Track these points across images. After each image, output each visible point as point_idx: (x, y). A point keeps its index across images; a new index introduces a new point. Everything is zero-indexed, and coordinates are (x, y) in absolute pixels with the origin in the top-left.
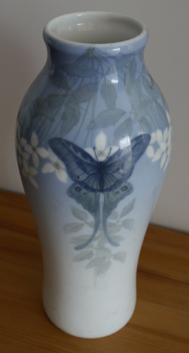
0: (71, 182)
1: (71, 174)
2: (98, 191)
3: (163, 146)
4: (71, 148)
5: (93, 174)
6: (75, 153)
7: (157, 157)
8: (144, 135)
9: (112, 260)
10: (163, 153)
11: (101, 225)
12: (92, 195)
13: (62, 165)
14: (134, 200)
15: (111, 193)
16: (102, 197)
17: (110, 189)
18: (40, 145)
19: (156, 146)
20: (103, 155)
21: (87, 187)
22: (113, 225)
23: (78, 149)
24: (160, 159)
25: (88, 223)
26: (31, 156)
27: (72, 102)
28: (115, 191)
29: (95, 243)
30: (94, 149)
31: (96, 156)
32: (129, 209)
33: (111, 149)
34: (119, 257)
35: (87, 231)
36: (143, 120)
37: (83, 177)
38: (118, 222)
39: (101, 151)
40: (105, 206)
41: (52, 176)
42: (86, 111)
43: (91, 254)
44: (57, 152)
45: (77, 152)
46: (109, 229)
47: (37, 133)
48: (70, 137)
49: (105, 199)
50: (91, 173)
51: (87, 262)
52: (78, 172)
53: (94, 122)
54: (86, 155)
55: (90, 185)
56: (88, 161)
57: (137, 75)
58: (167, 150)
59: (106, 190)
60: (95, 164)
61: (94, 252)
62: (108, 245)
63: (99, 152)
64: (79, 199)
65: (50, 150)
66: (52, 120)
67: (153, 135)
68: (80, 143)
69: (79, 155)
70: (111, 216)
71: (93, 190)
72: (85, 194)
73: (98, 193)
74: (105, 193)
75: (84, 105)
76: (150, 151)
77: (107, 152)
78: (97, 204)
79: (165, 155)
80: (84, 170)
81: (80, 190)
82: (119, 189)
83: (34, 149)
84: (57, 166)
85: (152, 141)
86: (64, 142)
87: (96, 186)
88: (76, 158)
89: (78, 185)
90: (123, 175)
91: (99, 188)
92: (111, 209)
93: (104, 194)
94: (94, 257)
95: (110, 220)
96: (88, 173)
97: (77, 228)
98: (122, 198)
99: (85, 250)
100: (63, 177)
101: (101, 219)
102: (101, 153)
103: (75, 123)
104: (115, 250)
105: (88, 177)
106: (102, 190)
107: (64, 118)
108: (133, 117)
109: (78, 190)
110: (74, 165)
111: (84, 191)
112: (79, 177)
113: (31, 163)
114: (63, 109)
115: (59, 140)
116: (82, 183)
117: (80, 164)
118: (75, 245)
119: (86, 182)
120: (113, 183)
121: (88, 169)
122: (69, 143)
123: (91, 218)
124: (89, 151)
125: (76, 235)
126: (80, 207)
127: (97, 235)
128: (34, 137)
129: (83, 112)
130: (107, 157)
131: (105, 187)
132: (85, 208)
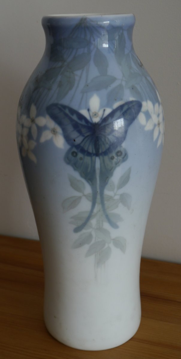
0: (68, 147)
1: (67, 138)
2: (94, 155)
3: (155, 119)
4: (67, 111)
5: (88, 136)
6: (71, 116)
7: (149, 127)
8: (135, 101)
9: (111, 245)
10: (155, 126)
11: (98, 197)
12: (87, 159)
13: (59, 130)
14: (130, 170)
15: (106, 158)
16: (98, 162)
17: (105, 153)
18: (39, 114)
19: (148, 116)
20: (97, 117)
21: (83, 151)
22: (111, 198)
23: (73, 112)
24: (153, 130)
25: (85, 196)
26: (30, 129)
27: (67, 71)
28: (110, 155)
29: (93, 222)
30: (89, 110)
31: (90, 117)
32: (125, 180)
33: (104, 110)
34: (120, 244)
35: (85, 205)
36: (133, 88)
37: (79, 140)
38: (115, 195)
39: (95, 112)
40: (101, 173)
41: (50, 143)
42: (80, 77)
43: (90, 236)
44: (54, 118)
45: (72, 114)
46: (107, 203)
47: (35, 105)
48: (65, 101)
49: (101, 164)
50: (86, 135)
51: (86, 247)
52: (74, 135)
53: (88, 86)
54: (81, 117)
55: (86, 149)
56: (83, 123)
57: (127, 51)
58: (159, 124)
59: (101, 154)
60: (90, 125)
61: (93, 234)
62: (106, 226)
63: (93, 113)
64: (76, 166)
65: (48, 117)
66: (49, 89)
67: (144, 104)
68: (75, 106)
69: (75, 117)
70: (108, 186)
71: (89, 154)
72: (81, 159)
73: (94, 157)
74: (101, 157)
75: (78, 73)
76: (141, 118)
77: (100, 113)
78: (94, 171)
79: (157, 128)
80: (80, 132)
81: (77, 154)
82: (114, 154)
83: (33, 121)
84: (54, 131)
85: (144, 109)
86: (60, 107)
87: (91, 149)
88: (72, 120)
89: (74, 150)
90: (117, 138)
91: (94, 152)
92: (108, 177)
93: (100, 159)
94: (93, 241)
95: (107, 192)
96: (83, 136)
97: (75, 202)
98: (117, 164)
99: (84, 231)
100: (60, 142)
101: (98, 190)
102: (96, 115)
103: (71, 88)
104: (114, 233)
105: (83, 140)
106: (97, 154)
107: (60, 85)
108: (124, 83)
109: (75, 154)
110: (70, 128)
111: (80, 155)
112: (74, 140)
113: (30, 136)
114: (59, 78)
115: (56, 105)
116: (78, 147)
117: (76, 126)
118: (74, 227)
119: (82, 145)
120: (107, 146)
121: (84, 130)
122: (65, 107)
123: (88, 189)
124: (84, 112)
125: (74, 212)
126: (76, 175)
127: (95, 210)
128: (33, 109)
129: (77, 78)
130: (101, 119)
131: (100, 151)
132: (81, 176)
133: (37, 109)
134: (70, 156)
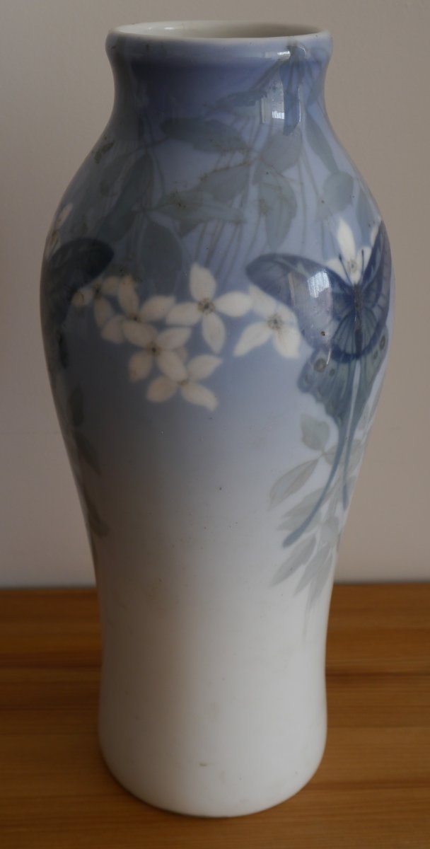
0: (308, 351)
2: (354, 357)
4: (301, 269)
5: (346, 318)
12: (343, 371)
13: (286, 314)
15: (369, 359)
17: (368, 349)
18: (223, 288)
21: (337, 353)
25: (325, 454)
26: (197, 329)
27: (267, 173)
28: (374, 350)
29: (324, 510)
30: (341, 258)
31: (346, 273)
33: (363, 252)
37: (330, 330)
39: (352, 261)
40: (359, 393)
42: (302, 184)
44: (271, 288)
47: (207, 264)
49: (361, 376)
50: (343, 316)
52: (321, 320)
53: (323, 202)
54: (331, 276)
55: (342, 347)
56: (336, 288)
59: (364, 352)
60: (347, 291)
64: (320, 392)
65: (254, 291)
66: (239, 222)
71: (347, 358)
72: (332, 372)
73: (353, 363)
74: (363, 359)
75: (291, 174)
78: (349, 392)
81: (325, 365)
82: (378, 346)
83: (207, 307)
84: (276, 322)
86: (281, 260)
87: (350, 346)
89: (320, 355)
91: (355, 350)
92: (364, 400)
93: (361, 363)
96: (339, 318)
97: (305, 474)
98: (379, 367)
100: (291, 343)
101: (348, 433)
102: (352, 265)
103: (292, 214)
105: (339, 328)
106: (358, 354)
107: (264, 209)
109: (321, 366)
110: (312, 307)
111: (332, 364)
112: (323, 334)
114: (253, 192)
115: (270, 259)
116: (328, 345)
119: (337, 339)
120: (372, 331)
121: (338, 307)
122: (294, 260)
123: (333, 437)
124: (332, 265)
129: (296, 187)
130: (362, 272)
131: (363, 346)
132: (328, 412)
133: (217, 275)
134: (312, 370)
